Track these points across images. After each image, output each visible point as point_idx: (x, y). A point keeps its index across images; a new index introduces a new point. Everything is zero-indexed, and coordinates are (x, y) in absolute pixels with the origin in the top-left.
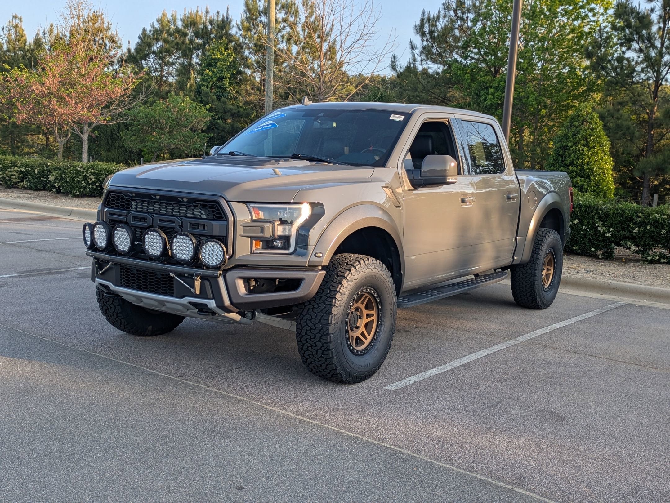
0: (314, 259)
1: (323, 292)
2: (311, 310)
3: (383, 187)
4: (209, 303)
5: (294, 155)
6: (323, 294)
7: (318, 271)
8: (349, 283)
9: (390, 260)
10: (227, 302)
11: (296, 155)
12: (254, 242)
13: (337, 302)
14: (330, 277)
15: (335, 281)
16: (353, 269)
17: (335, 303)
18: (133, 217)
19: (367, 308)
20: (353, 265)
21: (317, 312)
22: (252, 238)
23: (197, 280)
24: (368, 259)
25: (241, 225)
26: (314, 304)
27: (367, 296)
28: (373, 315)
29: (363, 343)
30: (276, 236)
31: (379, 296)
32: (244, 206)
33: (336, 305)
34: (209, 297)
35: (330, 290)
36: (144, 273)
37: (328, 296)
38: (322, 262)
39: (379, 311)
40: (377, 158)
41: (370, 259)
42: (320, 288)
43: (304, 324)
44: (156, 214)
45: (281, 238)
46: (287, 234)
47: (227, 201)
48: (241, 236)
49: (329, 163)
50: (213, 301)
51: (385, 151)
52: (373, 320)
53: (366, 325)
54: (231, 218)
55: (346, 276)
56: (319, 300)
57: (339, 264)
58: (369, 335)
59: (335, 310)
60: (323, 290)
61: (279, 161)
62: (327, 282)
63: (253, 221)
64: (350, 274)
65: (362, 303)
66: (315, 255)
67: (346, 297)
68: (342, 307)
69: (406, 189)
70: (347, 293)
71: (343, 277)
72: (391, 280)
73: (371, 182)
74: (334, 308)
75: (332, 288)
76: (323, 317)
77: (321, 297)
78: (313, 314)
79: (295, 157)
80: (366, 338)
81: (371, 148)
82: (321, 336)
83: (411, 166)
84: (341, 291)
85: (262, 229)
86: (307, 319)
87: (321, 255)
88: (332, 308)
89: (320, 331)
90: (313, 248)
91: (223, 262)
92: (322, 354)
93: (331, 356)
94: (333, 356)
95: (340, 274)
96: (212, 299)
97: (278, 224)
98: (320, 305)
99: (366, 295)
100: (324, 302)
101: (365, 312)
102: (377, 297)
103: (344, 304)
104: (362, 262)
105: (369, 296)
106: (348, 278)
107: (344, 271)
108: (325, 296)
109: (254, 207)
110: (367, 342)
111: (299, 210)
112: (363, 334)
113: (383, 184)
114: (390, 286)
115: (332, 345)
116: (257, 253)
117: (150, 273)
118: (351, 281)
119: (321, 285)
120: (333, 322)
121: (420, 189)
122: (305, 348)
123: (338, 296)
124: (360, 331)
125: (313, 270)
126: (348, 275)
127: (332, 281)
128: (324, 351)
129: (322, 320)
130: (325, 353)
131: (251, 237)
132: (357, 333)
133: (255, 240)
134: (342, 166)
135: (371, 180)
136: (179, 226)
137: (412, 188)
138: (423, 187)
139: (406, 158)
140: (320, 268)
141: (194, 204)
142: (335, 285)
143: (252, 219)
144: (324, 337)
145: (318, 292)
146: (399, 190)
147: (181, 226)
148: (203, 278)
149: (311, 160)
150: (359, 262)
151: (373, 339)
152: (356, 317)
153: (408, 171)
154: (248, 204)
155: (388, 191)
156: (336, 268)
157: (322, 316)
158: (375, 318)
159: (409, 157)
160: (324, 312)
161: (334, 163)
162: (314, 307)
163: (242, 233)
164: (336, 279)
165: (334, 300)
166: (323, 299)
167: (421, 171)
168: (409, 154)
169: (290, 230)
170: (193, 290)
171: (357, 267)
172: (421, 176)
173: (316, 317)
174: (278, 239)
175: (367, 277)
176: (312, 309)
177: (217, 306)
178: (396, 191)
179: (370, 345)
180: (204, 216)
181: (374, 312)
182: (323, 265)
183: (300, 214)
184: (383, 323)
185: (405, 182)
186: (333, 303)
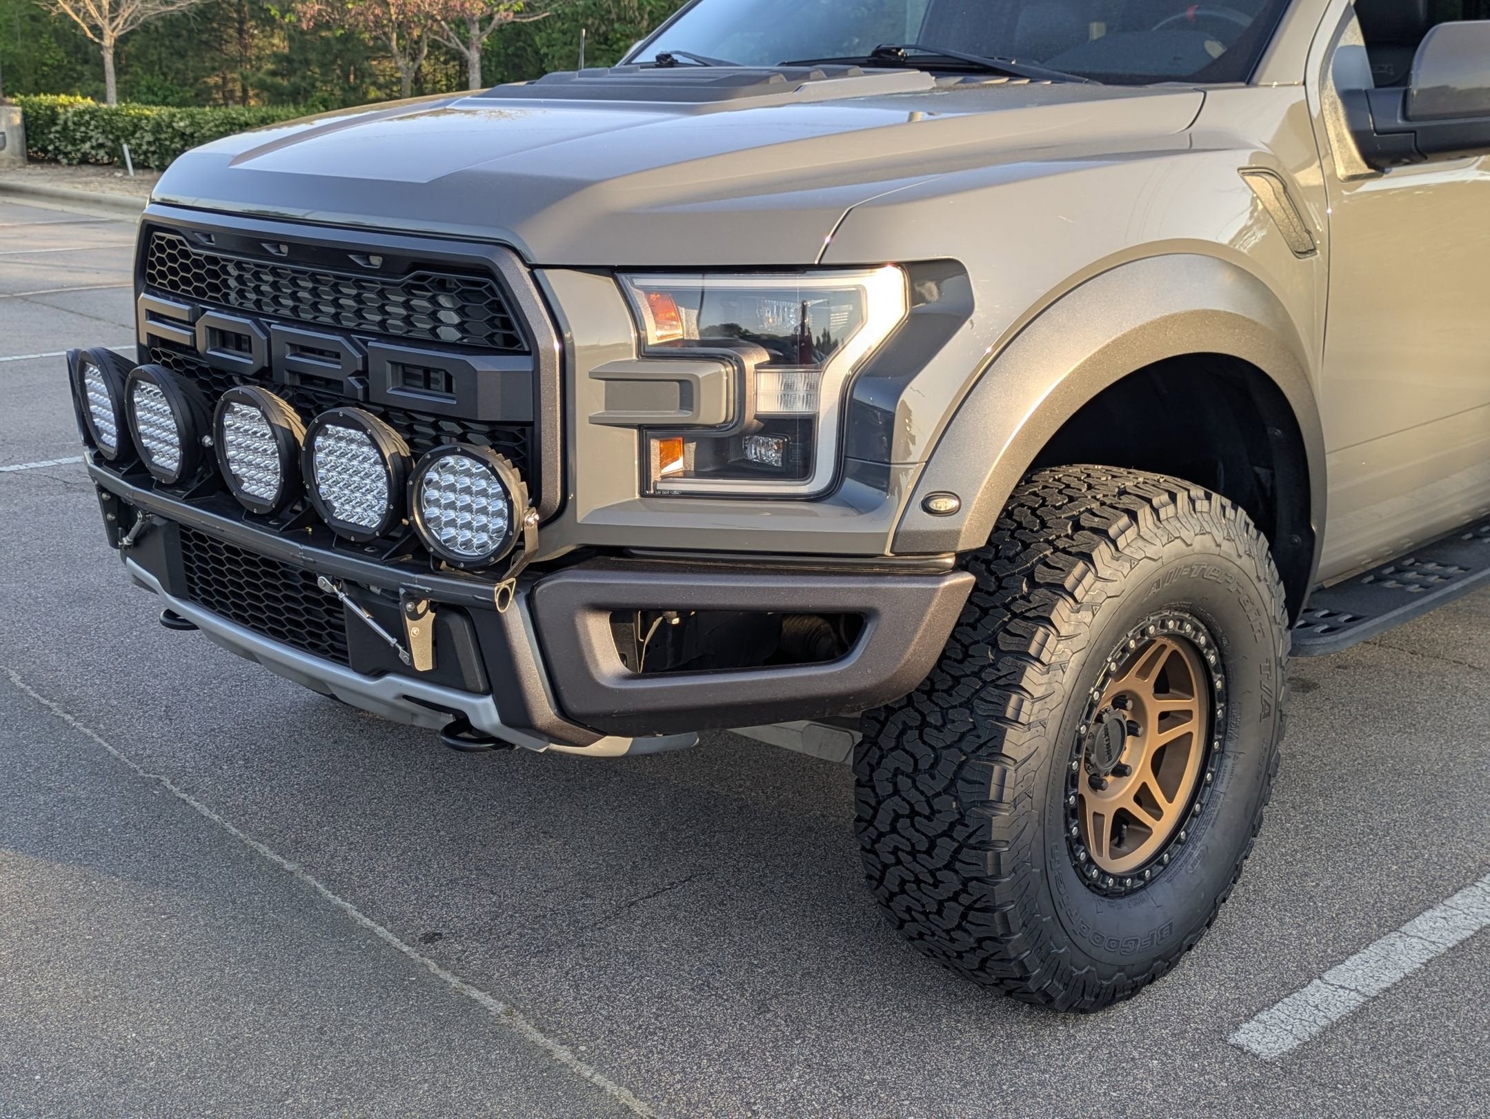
0: (920, 522)
1: (967, 655)
2: (912, 735)
3: (1245, 171)
4: (473, 707)
5: (877, 53)
6: (968, 668)
7: (940, 573)
8: (1086, 616)
9: (1262, 472)
10: (543, 710)
11: (888, 51)
12: (655, 445)
13: (1027, 705)
14: (1000, 587)
15: (1020, 606)
16: (1102, 553)
17: (1018, 710)
18: (212, 330)
19: (1162, 688)
20: (1102, 533)
21: (939, 745)
22: (646, 431)
23: (415, 616)
24: (1173, 497)
25: (594, 376)
26: (926, 707)
27: (1163, 647)
28: (1188, 714)
29: (1146, 832)
30: (749, 416)
31: (1214, 640)
32: (605, 285)
33: (1023, 718)
34: (470, 685)
35: (1000, 653)
36: (247, 562)
37: (989, 675)
38: (955, 535)
39: (1212, 697)
40: (1215, 49)
41: (1182, 497)
42: (952, 636)
43: (885, 788)
44: (284, 321)
45: (772, 425)
46: (800, 408)
47: (533, 268)
48: (594, 421)
49: (1013, 75)
50: (489, 700)
51: (1246, 21)
52: (1190, 734)
53: (1157, 761)
54: (549, 343)
55: (1068, 584)
56: (948, 691)
57: (1044, 525)
58: (1170, 799)
59: (1016, 742)
60: (966, 648)
61: (806, 76)
62: (985, 612)
63: (647, 353)
64: (1090, 577)
65: (1143, 673)
66: (926, 508)
67: (1066, 681)
68: (1052, 726)
69: (1341, 172)
70: (1074, 663)
71: (1058, 589)
72: (1270, 571)
73: (1190, 151)
74: (1012, 734)
75: (1005, 642)
76: (966, 773)
77: (957, 680)
78: (920, 750)
79: (884, 59)
80: (1157, 812)
81: (1190, 13)
82: (957, 851)
83: (1360, 72)
84: (1045, 657)
85: (687, 392)
86: (897, 772)
87: (953, 503)
88: (1003, 733)
89: (952, 826)
90: (914, 472)
91: (513, 540)
92: (964, 916)
93: (1000, 931)
94: (1009, 932)
95: (1042, 574)
96: (485, 693)
97: (759, 367)
98: (952, 714)
99: (1164, 641)
100: (967, 704)
101: (1155, 706)
102: (1208, 646)
103: (1058, 712)
104: (1145, 514)
105: (1172, 646)
106: (1078, 593)
107: (1060, 560)
108: (976, 674)
109: (648, 291)
110: (1160, 829)
111: (855, 297)
112: (1143, 796)
113: (1243, 158)
114: (1266, 596)
115: (1003, 889)
116: (670, 495)
117: (266, 562)
118: (1093, 608)
119: (958, 624)
120: (1008, 795)
121: (1395, 170)
122: (892, 883)
123: (1033, 678)
124: (1130, 785)
125: (915, 573)
126: (1079, 581)
127: (1007, 607)
128: (969, 908)
129: (960, 783)
130: (972, 915)
131: (641, 428)
132: (1120, 794)
133: (662, 439)
134: (1068, 86)
135: (1190, 146)
136: (356, 374)
137: (1365, 169)
138: (1412, 162)
139: (1342, 43)
140: (950, 561)
141: (407, 279)
142: (1017, 626)
143: (641, 341)
144: (965, 854)
145: (944, 656)
146: (1309, 177)
147: (362, 374)
148: (442, 608)
149: (940, 67)
150: (1133, 516)
151: (1187, 812)
152: (1115, 732)
153: (1349, 97)
154: (623, 277)
155: (1264, 186)
156: (1026, 546)
157: (961, 766)
158: (1195, 727)
159: (1354, 36)
160: (967, 746)
161: (1035, 77)
162: (924, 723)
163: (599, 410)
164: (1025, 598)
165: (1014, 698)
166: (963, 692)
167: (1406, 94)
168: (1355, 22)
169: (813, 388)
170: (403, 655)
171: (1121, 542)
172: (1405, 117)
173: (933, 766)
174: (763, 432)
175: (1168, 576)
176: (921, 728)
177: (506, 720)
178: (1293, 181)
179: (1172, 837)
180: (449, 334)
181: (1192, 704)
182: (962, 547)
183: (857, 320)
184: (1230, 746)
185: (1335, 145)
186: (1010, 713)
